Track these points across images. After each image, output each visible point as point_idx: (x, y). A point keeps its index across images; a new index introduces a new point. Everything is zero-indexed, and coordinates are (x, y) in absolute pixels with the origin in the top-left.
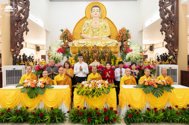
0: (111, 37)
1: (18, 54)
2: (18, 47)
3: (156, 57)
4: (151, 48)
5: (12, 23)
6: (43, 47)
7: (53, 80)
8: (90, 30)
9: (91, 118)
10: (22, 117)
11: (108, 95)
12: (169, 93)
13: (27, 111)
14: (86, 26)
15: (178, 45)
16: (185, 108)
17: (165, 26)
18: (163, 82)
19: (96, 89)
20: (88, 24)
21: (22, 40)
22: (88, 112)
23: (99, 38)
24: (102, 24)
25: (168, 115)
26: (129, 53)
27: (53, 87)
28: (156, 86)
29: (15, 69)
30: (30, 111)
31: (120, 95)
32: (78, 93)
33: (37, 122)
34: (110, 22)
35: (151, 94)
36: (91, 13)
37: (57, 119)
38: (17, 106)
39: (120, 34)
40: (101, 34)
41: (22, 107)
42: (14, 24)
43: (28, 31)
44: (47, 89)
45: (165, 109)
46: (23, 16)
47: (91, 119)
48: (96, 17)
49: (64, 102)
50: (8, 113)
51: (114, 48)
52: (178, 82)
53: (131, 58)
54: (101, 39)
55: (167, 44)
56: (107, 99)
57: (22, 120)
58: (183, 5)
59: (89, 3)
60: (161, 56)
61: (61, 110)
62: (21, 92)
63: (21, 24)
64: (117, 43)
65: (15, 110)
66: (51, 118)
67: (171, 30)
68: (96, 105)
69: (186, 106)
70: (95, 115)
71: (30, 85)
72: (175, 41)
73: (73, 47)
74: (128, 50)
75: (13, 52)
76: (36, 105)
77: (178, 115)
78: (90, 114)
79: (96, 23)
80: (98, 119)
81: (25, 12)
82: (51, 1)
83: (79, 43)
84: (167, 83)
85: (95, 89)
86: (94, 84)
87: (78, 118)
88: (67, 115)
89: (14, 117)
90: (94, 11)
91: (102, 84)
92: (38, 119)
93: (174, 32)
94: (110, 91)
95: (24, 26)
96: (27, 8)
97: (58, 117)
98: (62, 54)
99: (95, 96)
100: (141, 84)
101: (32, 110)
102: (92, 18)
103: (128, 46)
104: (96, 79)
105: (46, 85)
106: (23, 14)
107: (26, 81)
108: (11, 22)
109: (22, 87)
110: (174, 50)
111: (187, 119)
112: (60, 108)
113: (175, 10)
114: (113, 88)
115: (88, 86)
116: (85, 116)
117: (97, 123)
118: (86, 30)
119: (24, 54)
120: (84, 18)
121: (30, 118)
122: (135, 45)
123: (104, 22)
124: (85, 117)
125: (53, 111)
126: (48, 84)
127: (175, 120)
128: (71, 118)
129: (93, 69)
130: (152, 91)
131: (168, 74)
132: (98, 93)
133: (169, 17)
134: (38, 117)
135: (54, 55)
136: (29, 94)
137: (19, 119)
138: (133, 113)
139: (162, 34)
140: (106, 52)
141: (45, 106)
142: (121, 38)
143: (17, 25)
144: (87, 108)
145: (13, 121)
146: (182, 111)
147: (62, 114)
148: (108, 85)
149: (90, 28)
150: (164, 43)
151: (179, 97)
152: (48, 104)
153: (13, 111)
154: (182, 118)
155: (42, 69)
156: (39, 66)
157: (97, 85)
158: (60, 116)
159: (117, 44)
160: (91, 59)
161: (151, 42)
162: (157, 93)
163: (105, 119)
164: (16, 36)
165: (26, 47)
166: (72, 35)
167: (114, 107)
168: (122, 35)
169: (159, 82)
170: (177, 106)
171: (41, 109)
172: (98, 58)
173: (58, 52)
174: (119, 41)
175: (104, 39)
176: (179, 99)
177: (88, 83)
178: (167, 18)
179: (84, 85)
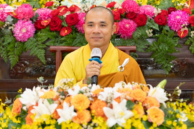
91: (131, 104)
115: (55, 117)
148: (165, 111)
157: (106, 110)
177: (51, 101)
179: (31, 107)
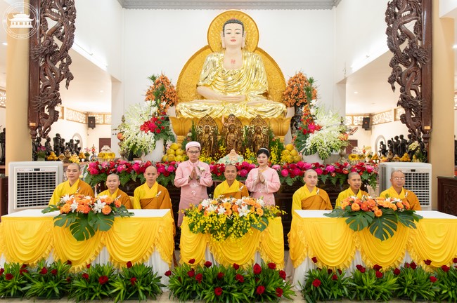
0: (270, 96)
1: (47, 133)
2: (46, 116)
3: (379, 144)
4: (367, 123)
5: (33, 58)
6: (104, 119)
7: (131, 197)
8: (219, 78)
9: (224, 289)
10: (56, 285)
11: (263, 234)
12: (409, 230)
13: (68, 272)
14: (210, 67)
15: (432, 116)
16: (448, 266)
17: (400, 70)
18: (396, 203)
19: (235, 218)
20: (214, 63)
21: (56, 100)
22: (215, 275)
23: (240, 98)
24: (247, 64)
25: (409, 283)
26: (313, 132)
27: (131, 213)
28: (379, 213)
29: (39, 170)
30: (76, 270)
31: (292, 234)
32: (191, 227)
33: (93, 298)
34: (268, 60)
35: (367, 231)
36: (222, 38)
37: (142, 290)
38: (43, 259)
39: (290, 89)
40: (245, 88)
41: (57, 260)
42: (37, 63)
43: (72, 78)
44: (117, 219)
45: (399, 268)
46: (60, 44)
47: (224, 291)
48: (233, 47)
49: (158, 250)
50: (23, 275)
51: (277, 122)
52: (430, 205)
53: (318, 147)
54: (246, 100)
55: (404, 113)
56: (260, 243)
57: (57, 291)
58: (444, 19)
59: (218, 12)
60: (389, 142)
61: (150, 269)
62: (56, 224)
63: (54, 62)
64: (285, 108)
65: (39, 269)
66: (127, 287)
67: (416, 80)
68: (235, 257)
69: (451, 262)
70: (231, 280)
71: (77, 208)
72: (423, 105)
73: (178, 118)
74: (311, 127)
75: (34, 129)
76: (91, 257)
77: (432, 283)
78: (219, 279)
79: (233, 62)
80: (239, 291)
81: (64, 34)
82: (126, 8)
83: (192, 110)
84: (405, 206)
85: (232, 217)
86: (230, 206)
87: (190, 288)
88: (165, 280)
89: (39, 285)
90: (229, 31)
91: (249, 207)
92: (94, 289)
93: (421, 84)
94: (267, 222)
95: (61, 66)
96: (70, 23)
97: (143, 286)
98: (153, 135)
99: (233, 235)
100: (342, 208)
101: (81, 267)
102: (223, 49)
103: (311, 116)
104: (234, 195)
105: (114, 208)
106: (61, 38)
107: (66, 198)
108: (30, 57)
109: (58, 213)
110: (421, 128)
111: (453, 292)
112: (147, 265)
113: (424, 32)
114: (275, 216)
115: (217, 212)
116: (208, 283)
117: (236, 301)
118: (210, 77)
119: (58, 135)
120: (206, 48)
121: (76, 288)
122: (328, 114)
123: (252, 58)
124: (209, 286)
125: (132, 271)
126: (120, 206)
127: (425, 294)
128: (174, 289)
129: (228, 171)
130: (369, 224)
131: (407, 186)
132: (239, 228)
133: (410, 49)
134: (95, 284)
135: (132, 137)
136: (74, 228)
137: (49, 289)
138: (324, 278)
139: (394, 88)
140: (259, 130)
141: (111, 258)
142: (294, 98)
143: (44, 65)
144: (212, 265)
145: (35, 295)
146: (442, 274)
147: (153, 279)
148: (264, 209)
149: (220, 74)
150: (398, 112)
151: (434, 240)
152: (119, 253)
153: (34, 270)
154: (441, 291)
155: (104, 169)
156: (98, 163)
157: (239, 209)
158: (148, 284)
159: (284, 113)
160: (222, 148)
161: (365, 110)
162: (380, 229)
163: (255, 291)
164: (42, 90)
165: (63, 118)
166: (175, 89)
167: (277, 262)
168: (295, 91)
169: (387, 203)
170: (428, 262)
171: (101, 265)
172: (239, 146)
173: (144, 129)
174: (289, 105)
175: (252, 100)
176: (435, 245)
177: (215, 205)
178: (406, 50)
179: (206, 208)
